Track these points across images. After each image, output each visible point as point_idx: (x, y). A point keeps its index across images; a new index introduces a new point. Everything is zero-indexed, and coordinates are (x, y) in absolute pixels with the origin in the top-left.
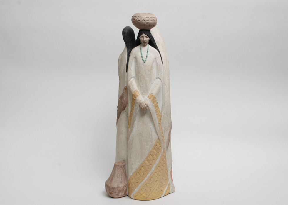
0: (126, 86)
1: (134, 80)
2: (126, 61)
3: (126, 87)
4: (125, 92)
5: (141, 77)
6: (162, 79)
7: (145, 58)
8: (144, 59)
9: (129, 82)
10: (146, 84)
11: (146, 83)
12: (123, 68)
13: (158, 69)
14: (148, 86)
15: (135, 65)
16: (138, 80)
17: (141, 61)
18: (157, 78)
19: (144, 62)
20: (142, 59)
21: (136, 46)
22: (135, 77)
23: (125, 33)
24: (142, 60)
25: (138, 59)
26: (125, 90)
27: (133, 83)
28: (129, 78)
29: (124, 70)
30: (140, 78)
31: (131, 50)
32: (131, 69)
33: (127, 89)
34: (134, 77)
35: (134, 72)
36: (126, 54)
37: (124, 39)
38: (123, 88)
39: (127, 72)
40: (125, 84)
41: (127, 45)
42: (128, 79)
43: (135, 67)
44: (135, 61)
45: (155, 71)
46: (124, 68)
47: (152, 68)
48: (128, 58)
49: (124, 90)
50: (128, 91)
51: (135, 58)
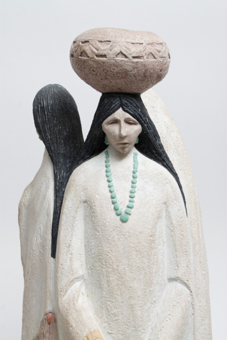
0: (49, 308)
1: (83, 289)
2: (48, 215)
3: (53, 313)
4: (47, 335)
5: (113, 278)
6: (190, 284)
7: (127, 203)
8: (123, 208)
9: (64, 300)
10: (132, 307)
11: (133, 302)
12: (39, 240)
13: (175, 245)
14: (139, 313)
15: (86, 232)
16: (101, 288)
17: (111, 217)
18: (171, 280)
19: (124, 221)
20: (116, 209)
21: (89, 158)
22: (86, 277)
23: (42, 108)
24: (114, 213)
25: (98, 209)
26: (47, 327)
27: (80, 301)
28: (63, 282)
29: (44, 247)
30: (108, 281)
31: (70, 171)
32: (70, 246)
33: (55, 321)
34: (82, 277)
35: (83, 259)
36: (47, 188)
37: (39, 131)
38: (37, 317)
39: (54, 255)
40: (49, 302)
41: (51, 152)
42: (59, 287)
43: (86, 238)
44: (86, 217)
45: (163, 251)
46: (44, 239)
47: (153, 241)
48: (56, 202)
49: (42, 323)
50: (60, 332)
51: (85, 202)
